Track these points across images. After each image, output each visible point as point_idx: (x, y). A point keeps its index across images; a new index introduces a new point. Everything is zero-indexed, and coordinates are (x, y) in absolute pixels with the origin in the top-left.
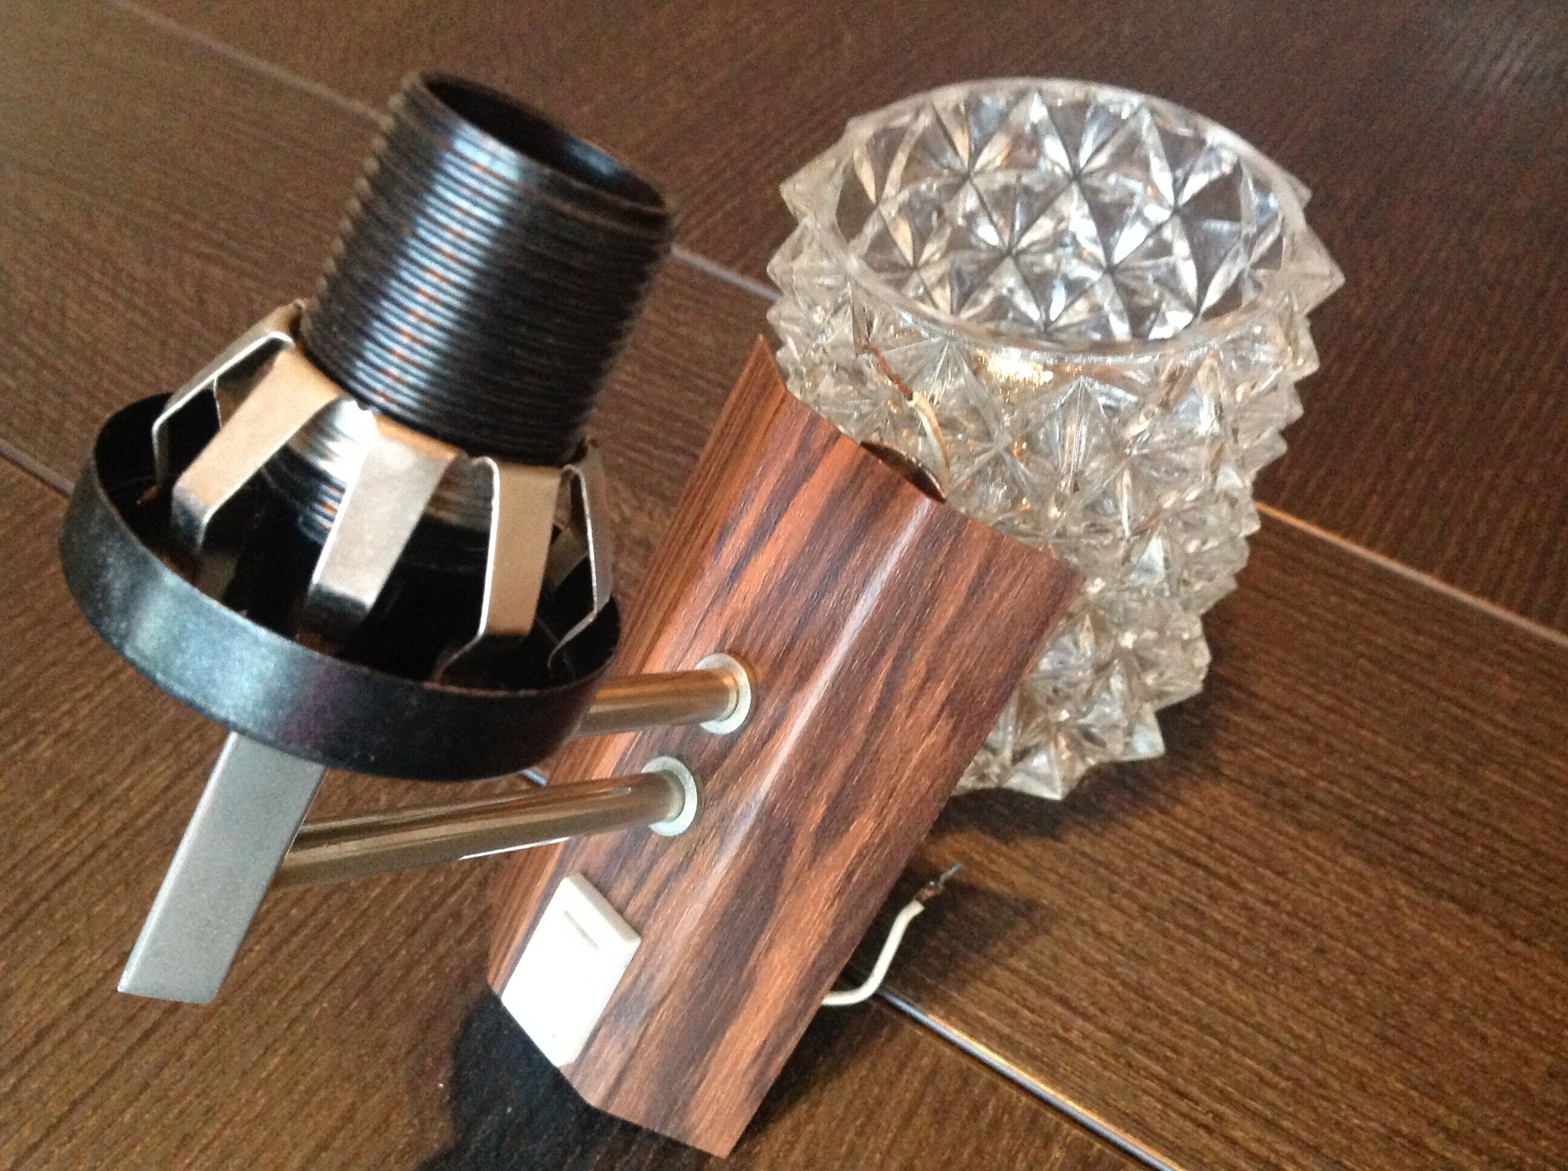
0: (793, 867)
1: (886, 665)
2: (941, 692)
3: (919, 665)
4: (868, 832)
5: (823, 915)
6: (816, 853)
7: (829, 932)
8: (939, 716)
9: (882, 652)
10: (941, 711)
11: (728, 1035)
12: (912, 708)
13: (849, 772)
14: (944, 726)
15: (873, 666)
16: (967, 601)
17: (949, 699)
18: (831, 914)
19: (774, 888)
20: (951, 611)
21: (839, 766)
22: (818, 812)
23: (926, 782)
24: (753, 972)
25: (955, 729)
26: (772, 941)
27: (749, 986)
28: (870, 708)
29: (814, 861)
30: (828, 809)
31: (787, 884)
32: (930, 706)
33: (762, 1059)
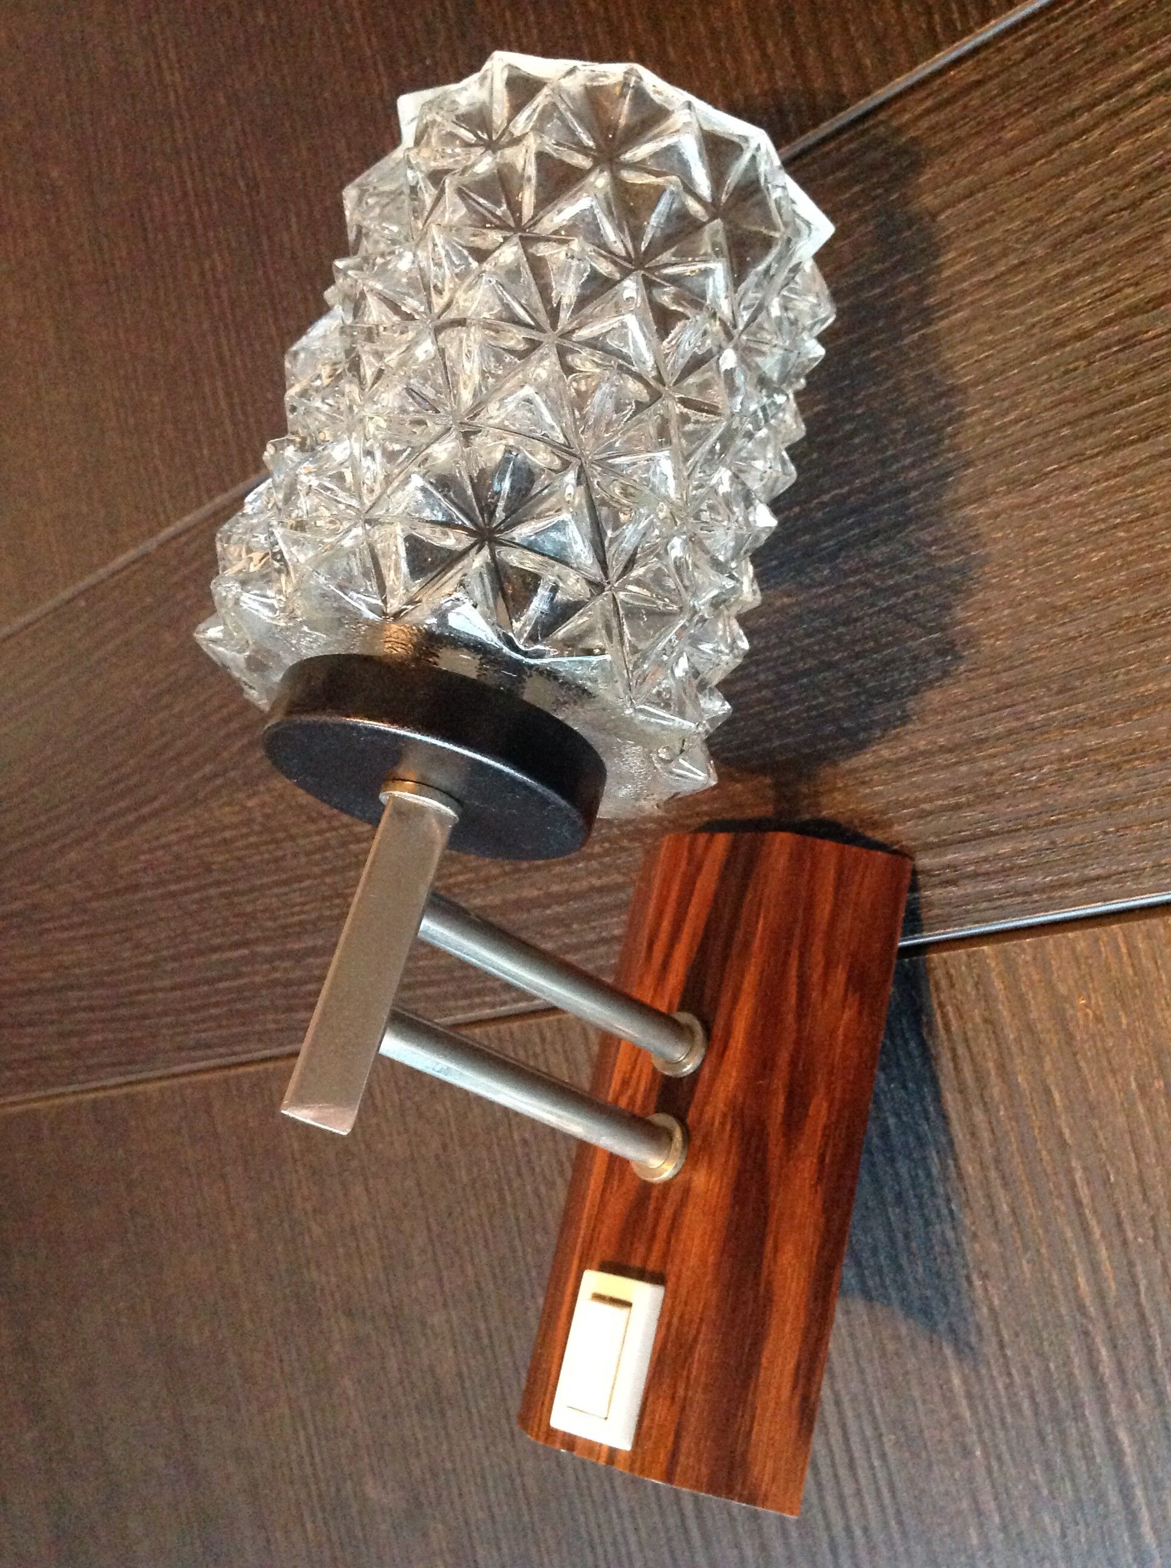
0: (774, 1164)
1: (794, 963)
2: (840, 975)
3: (818, 957)
4: (824, 1112)
5: (812, 1204)
6: (789, 1144)
7: (822, 1220)
8: (846, 995)
9: (788, 953)
10: (846, 990)
11: (764, 1360)
12: (824, 991)
13: (793, 1063)
14: (853, 1000)
15: (785, 963)
16: (836, 898)
17: (849, 979)
18: (818, 1205)
19: (763, 1189)
20: (828, 908)
21: (784, 1056)
22: (779, 1103)
23: (854, 1054)
24: (769, 1283)
25: (861, 1003)
26: (776, 1241)
27: (769, 1300)
28: (793, 1001)
29: (789, 1151)
30: (786, 1099)
31: (774, 1181)
32: (837, 990)
33: (802, 1381)
